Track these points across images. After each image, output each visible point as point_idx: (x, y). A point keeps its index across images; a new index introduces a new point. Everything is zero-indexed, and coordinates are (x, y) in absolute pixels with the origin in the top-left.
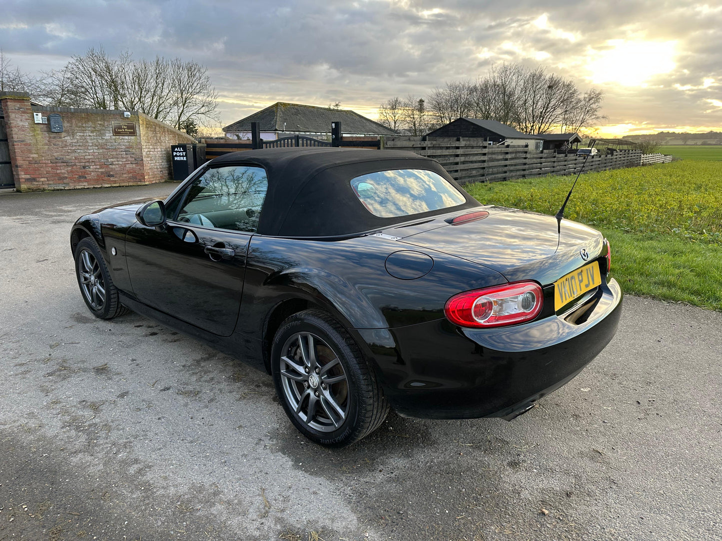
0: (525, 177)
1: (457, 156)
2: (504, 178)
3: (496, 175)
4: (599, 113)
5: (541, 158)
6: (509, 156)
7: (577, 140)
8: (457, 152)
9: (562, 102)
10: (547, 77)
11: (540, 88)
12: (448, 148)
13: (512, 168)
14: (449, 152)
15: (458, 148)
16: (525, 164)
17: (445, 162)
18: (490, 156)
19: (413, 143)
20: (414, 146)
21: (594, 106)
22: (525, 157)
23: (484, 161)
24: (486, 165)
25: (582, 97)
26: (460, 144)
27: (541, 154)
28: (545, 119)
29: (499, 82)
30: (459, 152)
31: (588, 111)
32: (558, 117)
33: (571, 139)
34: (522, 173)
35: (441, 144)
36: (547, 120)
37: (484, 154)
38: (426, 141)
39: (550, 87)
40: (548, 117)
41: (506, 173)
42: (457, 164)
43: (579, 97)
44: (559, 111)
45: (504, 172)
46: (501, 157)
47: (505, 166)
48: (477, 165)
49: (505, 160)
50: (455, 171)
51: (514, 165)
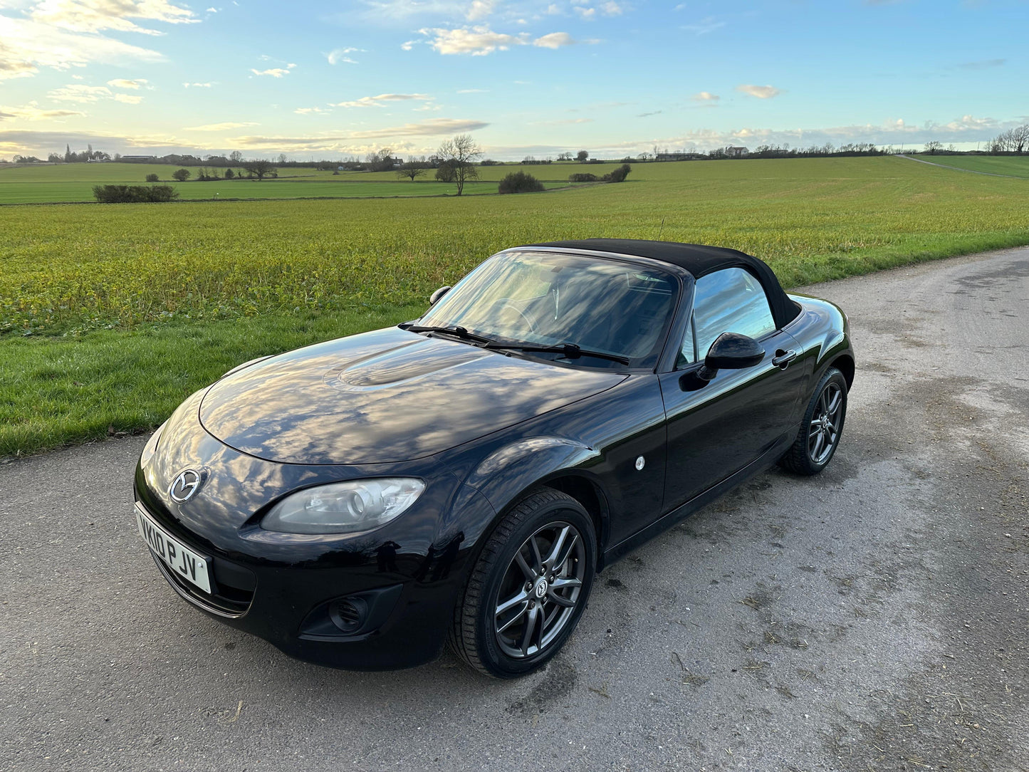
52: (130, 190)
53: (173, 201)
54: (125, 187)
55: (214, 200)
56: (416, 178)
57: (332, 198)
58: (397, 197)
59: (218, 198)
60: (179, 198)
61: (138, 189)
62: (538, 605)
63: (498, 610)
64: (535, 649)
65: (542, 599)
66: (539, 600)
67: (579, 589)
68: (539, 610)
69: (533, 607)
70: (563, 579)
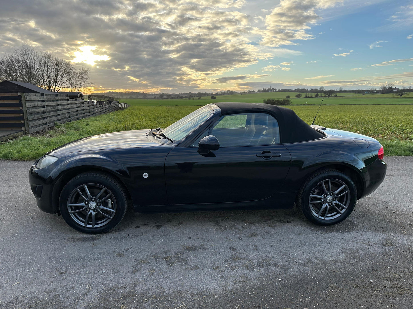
0: (85, 117)
1: (58, 105)
2: (78, 118)
3: (75, 117)
4: (88, 81)
5: (89, 106)
6: (78, 105)
7: (81, 96)
8: (58, 103)
9: (66, 74)
10: (54, 59)
11: (50, 65)
12: (53, 101)
13: (80, 112)
14: (55, 103)
15: (57, 100)
16: (84, 110)
17: (54, 109)
18: (71, 105)
19: (39, 97)
20: (40, 100)
21: (85, 77)
22: (83, 105)
23: (69, 109)
24: (70, 111)
25: (77, 71)
26: (58, 98)
27: (89, 104)
28: (57, 83)
29: (21, 59)
30: (59, 103)
31: (83, 79)
32: (65, 82)
33: (79, 95)
34: (83, 115)
35: (51, 98)
36: (59, 84)
37: (68, 104)
38: (44, 96)
39: (57, 64)
40: (59, 82)
41: (78, 115)
42: (58, 110)
43: (76, 71)
44: (65, 79)
45: (77, 115)
46: (75, 106)
47: (77, 111)
48: (67, 111)
49: (77, 107)
50: (59, 115)
51: (80, 111)
52: (275, 101)
53: (289, 105)
54: (274, 100)
55: (305, 105)
56: (402, 97)
57: (355, 105)
58: (388, 104)
59: (307, 104)
60: (292, 104)
61: (278, 101)
62: (91, 211)
63: (70, 205)
64: (91, 226)
65: (94, 210)
66: (92, 209)
67: (115, 214)
68: (91, 213)
69: (89, 211)
70: (107, 207)
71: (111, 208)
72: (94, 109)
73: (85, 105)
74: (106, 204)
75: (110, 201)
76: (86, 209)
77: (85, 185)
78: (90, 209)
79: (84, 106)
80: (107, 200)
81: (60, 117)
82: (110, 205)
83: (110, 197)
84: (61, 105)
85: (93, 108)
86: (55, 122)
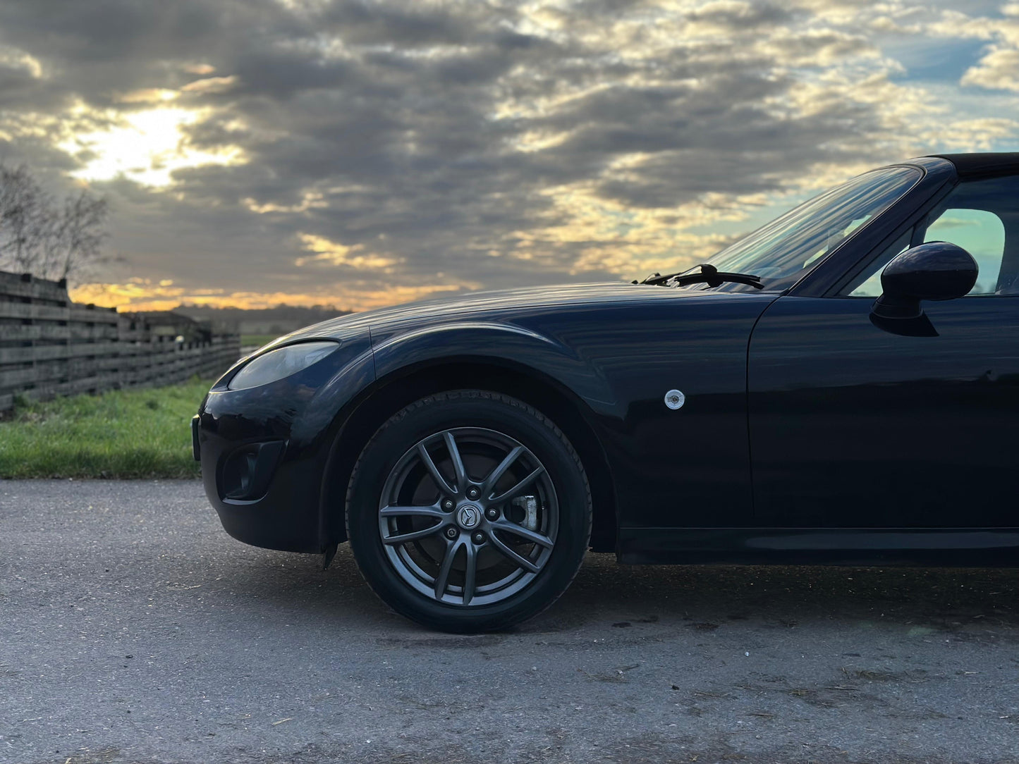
0: (118, 388)
1: (27, 322)
2: (94, 389)
3: (84, 380)
4: (104, 250)
6: (97, 332)
8: (28, 313)
13: (102, 364)
14: (18, 311)
15: (27, 300)
16: (116, 355)
17: (14, 336)
18: (73, 329)
21: (91, 230)
22: (115, 336)
23: (63, 342)
24: (68, 351)
25: (58, 205)
26: (32, 292)
30: (33, 311)
37: (62, 323)
41: (95, 375)
42: (28, 344)
43: (52, 207)
45: (91, 375)
46: (86, 333)
47: (91, 357)
48: (57, 351)
49: (91, 341)
50: (29, 364)
51: (102, 356)
62: (465, 539)
63: (385, 509)
64: (457, 601)
65: (473, 533)
66: (466, 531)
67: (549, 553)
68: (463, 546)
69: (455, 539)
70: (520, 525)
71: (537, 530)
72: (153, 360)
73: (122, 336)
74: (518, 514)
75: (531, 504)
76: (445, 528)
77: (450, 432)
78: (460, 530)
79: (115, 340)
80: (522, 498)
81: (33, 374)
82: (532, 519)
83: (531, 489)
84: (39, 321)
85: (148, 354)
86: (17, 394)
